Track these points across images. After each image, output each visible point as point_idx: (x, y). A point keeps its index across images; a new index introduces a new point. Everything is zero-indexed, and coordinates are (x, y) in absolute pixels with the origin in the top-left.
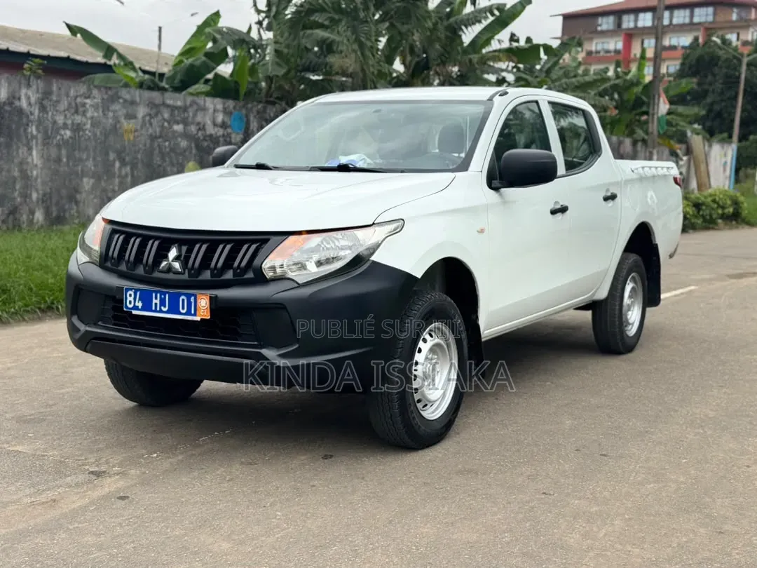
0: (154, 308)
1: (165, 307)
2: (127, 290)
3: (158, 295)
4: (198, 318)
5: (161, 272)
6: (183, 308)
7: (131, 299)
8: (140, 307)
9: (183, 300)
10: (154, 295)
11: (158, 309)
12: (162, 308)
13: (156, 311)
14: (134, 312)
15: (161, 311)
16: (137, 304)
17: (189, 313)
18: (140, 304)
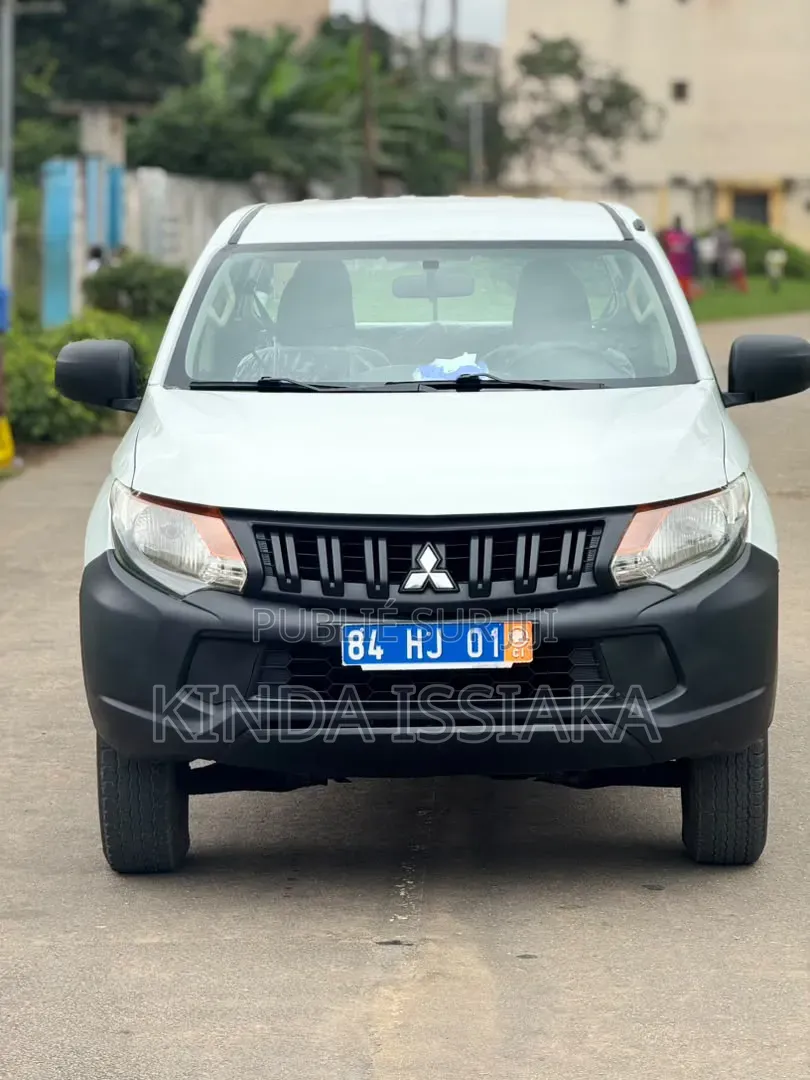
0: (409, 656)
1: (435, 651)
2: (350, 629)
3: (419, 633)
4: (507, 664)
5: (414, 591)
6: (475, 649)
7: (359, 644)
8: (379, 657)
9: (474, 637)
10: (409, 632)
11: (420, 656)
12: (430, 654)
13: (415, 660)
14: (366, 667)
15: (426, 659)
16: (371, 652)
17: (487, 656)
18: (378, 653)
